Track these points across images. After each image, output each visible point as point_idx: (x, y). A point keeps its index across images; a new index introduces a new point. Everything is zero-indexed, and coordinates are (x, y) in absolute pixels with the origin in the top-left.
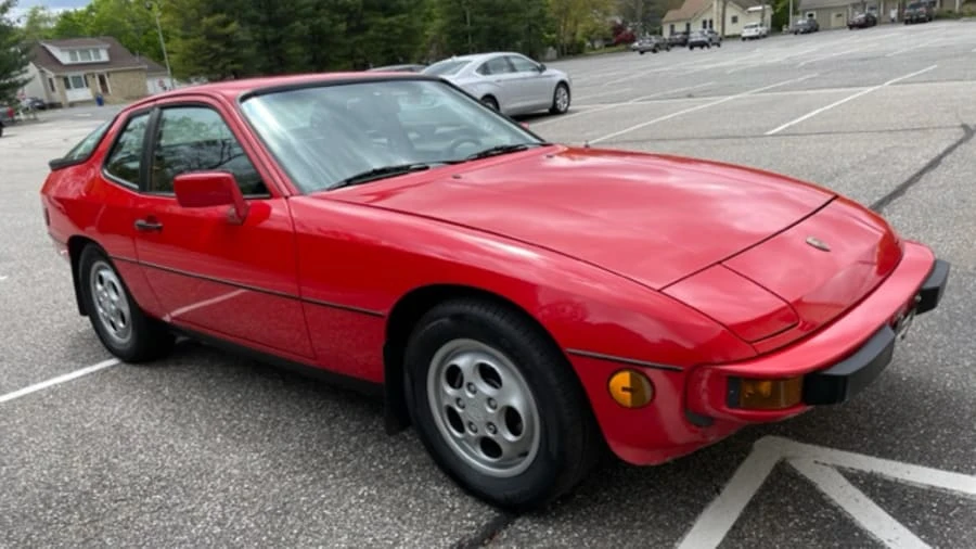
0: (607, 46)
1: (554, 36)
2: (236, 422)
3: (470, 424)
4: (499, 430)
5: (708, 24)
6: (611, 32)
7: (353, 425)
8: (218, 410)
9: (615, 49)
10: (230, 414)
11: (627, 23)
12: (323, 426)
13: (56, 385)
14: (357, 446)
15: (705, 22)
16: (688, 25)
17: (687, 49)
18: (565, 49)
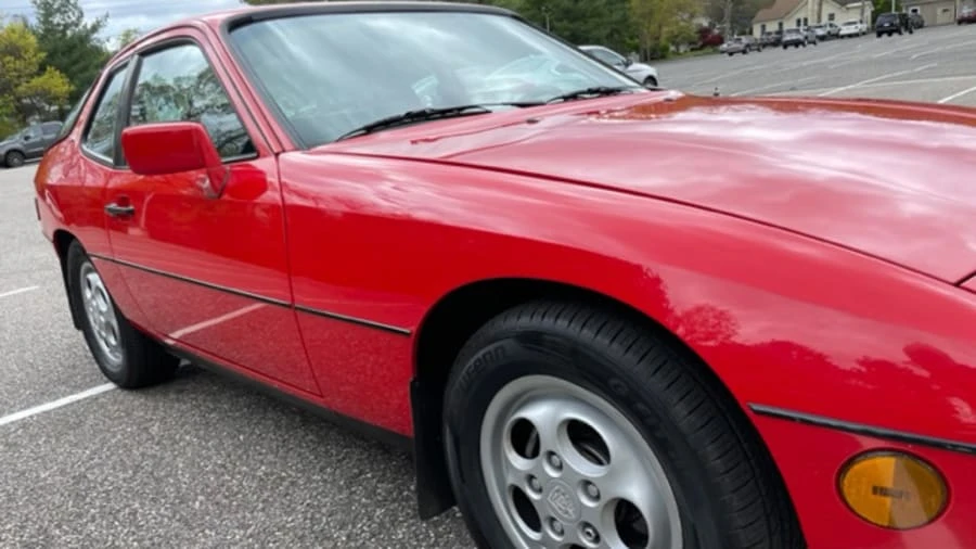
0: (692, 50)
1: (637, 41)
2: (227, 477)
3: (552, 520)
4: (604, 536)
5: (802, 23)
6: (697, 36)
7: (382, 489)
8: (209, 458)
9: (699, 52)
10: (223, 466)
11: (714, 26)
12: (340, 490)
13: (31, 417)
14: (382, 524)
15: (799, 21)
16: (781, 25)
17: (780, 48)
18: (649, 54)
